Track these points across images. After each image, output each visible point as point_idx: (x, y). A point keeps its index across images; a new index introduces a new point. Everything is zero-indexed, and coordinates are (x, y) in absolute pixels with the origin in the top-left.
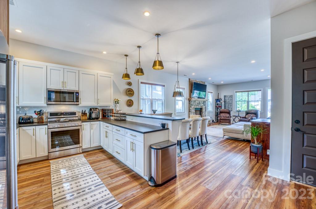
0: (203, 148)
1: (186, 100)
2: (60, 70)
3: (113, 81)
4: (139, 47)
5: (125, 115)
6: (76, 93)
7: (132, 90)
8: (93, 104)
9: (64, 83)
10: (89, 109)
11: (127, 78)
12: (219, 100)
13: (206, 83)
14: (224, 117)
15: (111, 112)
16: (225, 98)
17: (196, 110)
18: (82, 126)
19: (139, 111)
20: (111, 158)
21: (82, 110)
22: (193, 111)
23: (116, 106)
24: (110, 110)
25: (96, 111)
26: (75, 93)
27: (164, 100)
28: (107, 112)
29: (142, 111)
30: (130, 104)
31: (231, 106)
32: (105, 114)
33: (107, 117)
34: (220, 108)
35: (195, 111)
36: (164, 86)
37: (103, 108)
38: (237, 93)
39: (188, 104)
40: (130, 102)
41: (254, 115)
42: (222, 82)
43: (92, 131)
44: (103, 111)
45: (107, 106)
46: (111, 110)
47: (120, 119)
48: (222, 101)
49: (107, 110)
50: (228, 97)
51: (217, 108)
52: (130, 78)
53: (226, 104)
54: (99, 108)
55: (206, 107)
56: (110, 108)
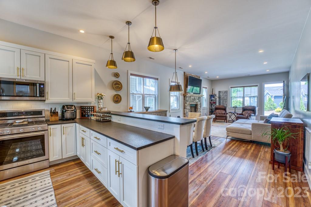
0: (209, 153)
1: (181, 95)
2: (15, 52)
3: (95, 70)
4: (129, 23)
5: (110, 114)
6: (40, 84)
7: (120, 83)
8: (67, 100)
9: (20, 70)
10: (61, 107)
11: (113, 66)
12: (213, 95)
13: (200, 77)
14: (220, 114)
15: (93, 110)
16: (219, 94)
17: (191, 106)
18: (49, 130)
19: (129, 108)
20: (89, 175)
21: (51, 108)
22: (188, 107)
23: (99, 102)
24: (90, 108)
25: (72, 109)
26: (38, 85)
27: (158, 95)
28: (87, 111)
29: (132, 108)
30: (117, 99)
31: (226, 102)
32: (85, 112)
33: (86, 116)
34: (214, 104)
35: (190, 108)
36: (157, 79)
37: (82, 105)
38: (233, 89)
39: (183, 100)
40: (117, 98)
41: (251, 111)
42: (218, 77)
43: (64, 137)
44: (81, 109)
45: (87, 103)
46: (93, 108)
47: (103, 119)
48: (216, 97)
49: (86, 108)
50: (222, 92)
51: (212, 104)
52: (116, 66)
53: (221, 100)
54: (76, 105)
55: (201, 103)
56: (92, 105)
